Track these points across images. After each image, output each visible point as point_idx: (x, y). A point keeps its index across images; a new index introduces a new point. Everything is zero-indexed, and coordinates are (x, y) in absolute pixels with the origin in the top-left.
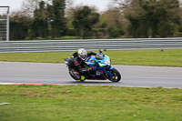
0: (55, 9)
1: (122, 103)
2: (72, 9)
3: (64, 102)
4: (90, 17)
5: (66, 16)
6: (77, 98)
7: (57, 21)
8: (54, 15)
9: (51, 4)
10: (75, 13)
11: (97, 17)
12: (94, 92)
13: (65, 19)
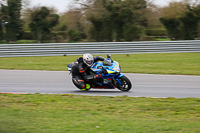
0: (10, 10)
1: (84, 113)
2: (29, 10)
4: (49, 19)
5: (22, 17)
6: (34, 108)
7: (12, 23)
8: (9, 17)
9: (6, 4)
10: (33, 15)
11: (56, 19)
12: (53, 101)
13: (21, 21)
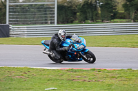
3: (113, 87)
